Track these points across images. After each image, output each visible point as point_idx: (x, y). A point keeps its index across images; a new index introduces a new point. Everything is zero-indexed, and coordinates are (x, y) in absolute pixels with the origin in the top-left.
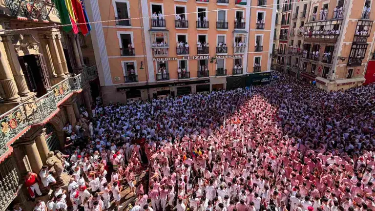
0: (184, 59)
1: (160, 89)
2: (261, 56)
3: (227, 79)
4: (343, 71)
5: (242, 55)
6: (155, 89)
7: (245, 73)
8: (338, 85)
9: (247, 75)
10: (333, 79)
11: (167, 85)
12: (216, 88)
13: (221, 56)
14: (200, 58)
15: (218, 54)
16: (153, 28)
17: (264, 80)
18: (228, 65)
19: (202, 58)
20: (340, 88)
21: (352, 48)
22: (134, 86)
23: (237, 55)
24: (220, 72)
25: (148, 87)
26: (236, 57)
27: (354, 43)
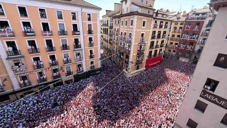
0: (40, 71)
1: (26, 92)
2: (94, 61)
3: (74, 76)
4: (134, 67)
5: (81, 62)
6: (21, 93)
7: (85, 71)
8: (132, 74)
9: (86, 72)
10: (129, 71)
11: (30, 88)
12: (68, 82)
13: (67, 65)
14: (53, 69)
15: (65, 65)
16: (9, 57)
17: (97, 72)
18: (74, 69)
19: (54, 68)
20: (133, 75)
21: (137, 56)
22: (3, 94)
23: (78, 63)
24: (69, 73)
25: (14, 93)
26: (78, 64)
27: (138, 54)
